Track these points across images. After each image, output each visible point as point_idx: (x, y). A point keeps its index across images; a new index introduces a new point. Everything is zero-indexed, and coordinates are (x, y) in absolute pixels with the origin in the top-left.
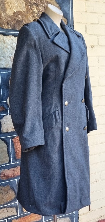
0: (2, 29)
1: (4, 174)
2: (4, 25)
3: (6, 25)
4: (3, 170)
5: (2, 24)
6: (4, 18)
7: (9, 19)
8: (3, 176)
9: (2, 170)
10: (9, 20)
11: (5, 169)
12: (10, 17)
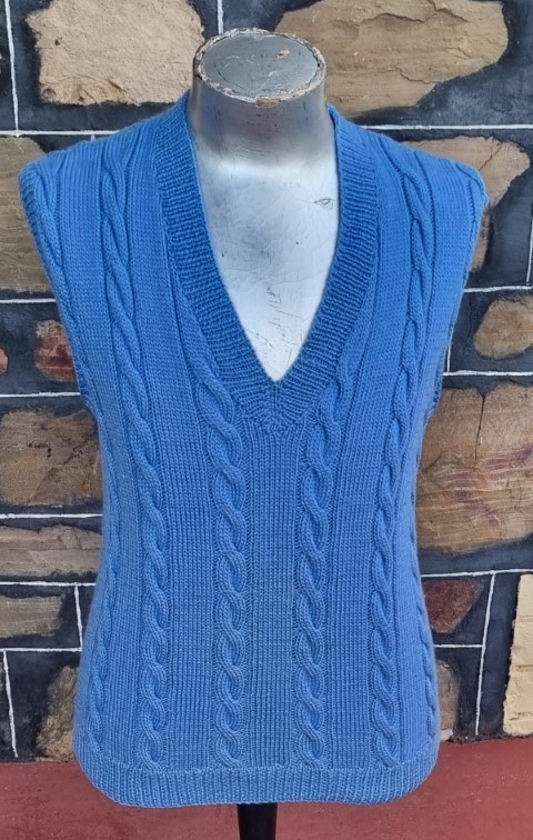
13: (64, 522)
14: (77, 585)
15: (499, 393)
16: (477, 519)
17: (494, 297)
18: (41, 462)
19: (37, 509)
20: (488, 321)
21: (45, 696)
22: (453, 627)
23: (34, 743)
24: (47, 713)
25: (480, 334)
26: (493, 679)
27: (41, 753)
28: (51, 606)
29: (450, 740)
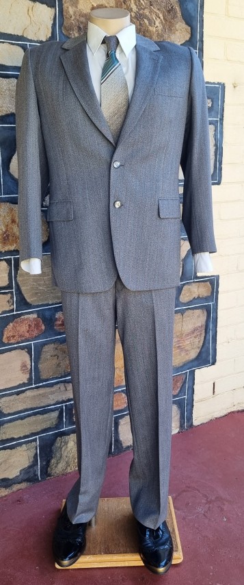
2: (73, 30)
3: (77, 31)
5: (70, 29)
6: (73, 17)
7: (83, 19)
8: (60, 324)
10: (82, 23)
12: (84, 15)
13: (61, 382)
14: (64, 404)
15: (187, 313)
16: (183, 354)
17: (184, 284)
18: (55, 361)
19: (53, 379)
20: (183, 292)
21: (51, 451)
22: (177, 391)
23: (47, 472)
24: (52, 458)
25: (181, 296)
26: (189, 407)
27: (49, 475)
28: (55, 414)
29: (179, 432)
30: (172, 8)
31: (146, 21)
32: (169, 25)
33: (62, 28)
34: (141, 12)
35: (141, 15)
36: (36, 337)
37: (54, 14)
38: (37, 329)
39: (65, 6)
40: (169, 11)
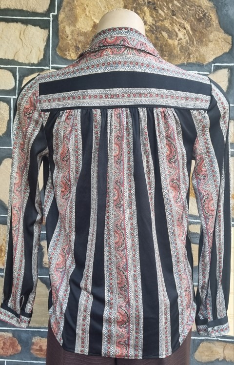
0: (63, 60)
1: (40, 347)
2: (69, 51)
3: (74, 51)
4: (39, 338)
5: (66, 49)
6: (70, 37)
7: (82, 38)
8: (37, 350)
9: (36, 337)
10: (80, 42)
11: (42, 337)
12: (85, 34)
30: (205, 15)
31: (164, 34)
32: (199, 36)
33: (57, 49)
34: (158, 24)
35: (157, 27)
36: (11, 355)
37: (47, 35)
38: (13, 348)
39: (61, 26)
40: (199, 20)
